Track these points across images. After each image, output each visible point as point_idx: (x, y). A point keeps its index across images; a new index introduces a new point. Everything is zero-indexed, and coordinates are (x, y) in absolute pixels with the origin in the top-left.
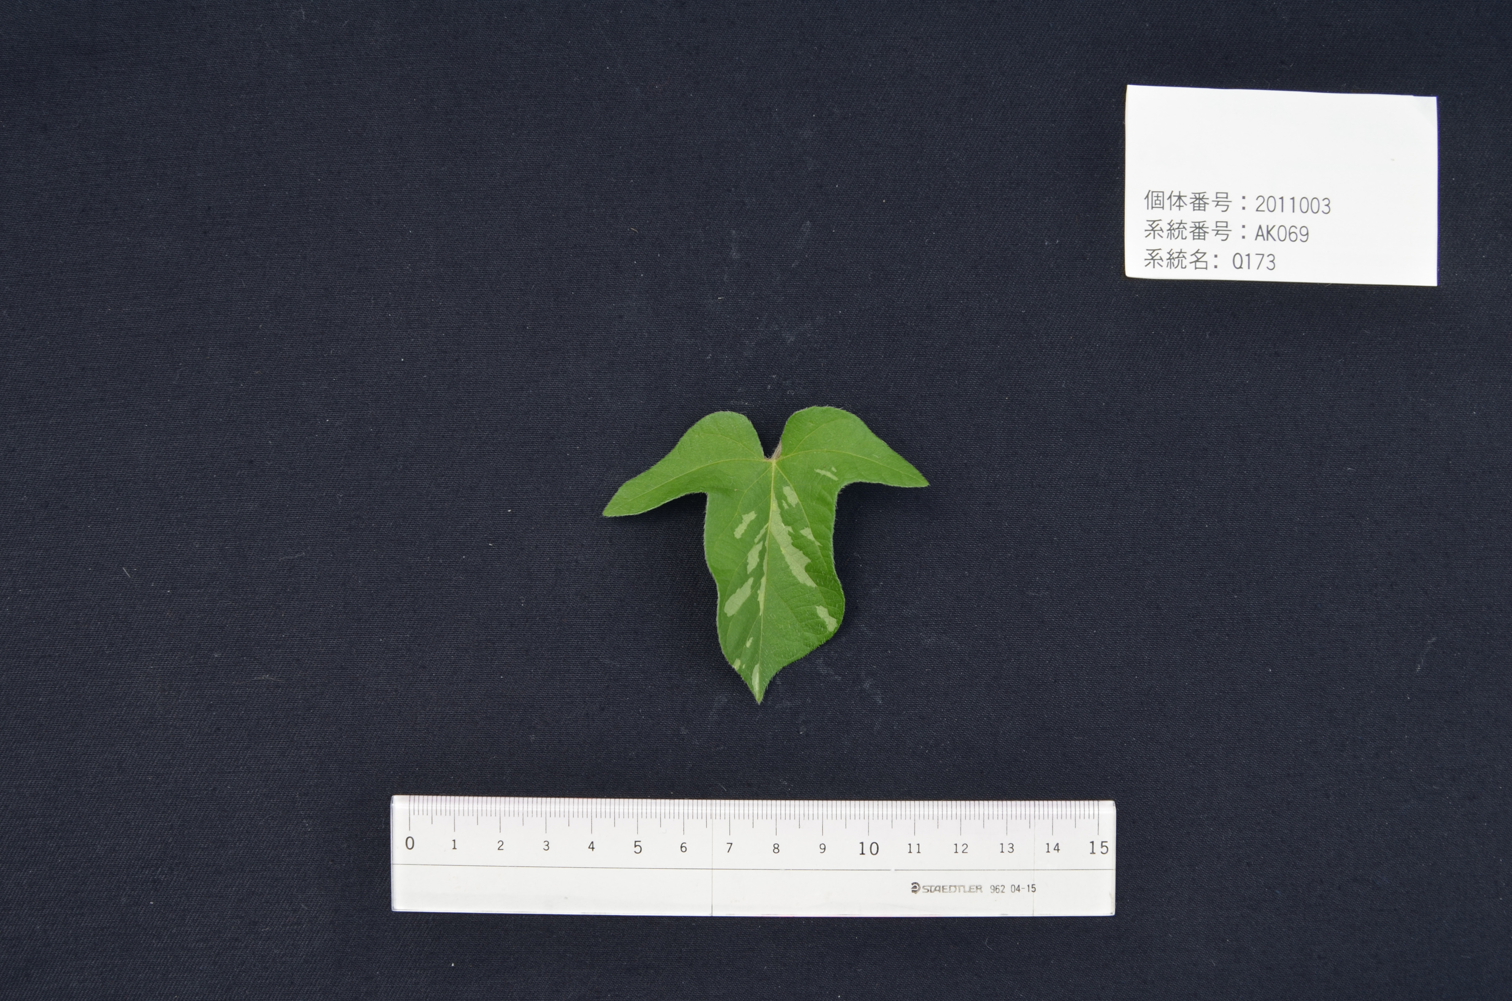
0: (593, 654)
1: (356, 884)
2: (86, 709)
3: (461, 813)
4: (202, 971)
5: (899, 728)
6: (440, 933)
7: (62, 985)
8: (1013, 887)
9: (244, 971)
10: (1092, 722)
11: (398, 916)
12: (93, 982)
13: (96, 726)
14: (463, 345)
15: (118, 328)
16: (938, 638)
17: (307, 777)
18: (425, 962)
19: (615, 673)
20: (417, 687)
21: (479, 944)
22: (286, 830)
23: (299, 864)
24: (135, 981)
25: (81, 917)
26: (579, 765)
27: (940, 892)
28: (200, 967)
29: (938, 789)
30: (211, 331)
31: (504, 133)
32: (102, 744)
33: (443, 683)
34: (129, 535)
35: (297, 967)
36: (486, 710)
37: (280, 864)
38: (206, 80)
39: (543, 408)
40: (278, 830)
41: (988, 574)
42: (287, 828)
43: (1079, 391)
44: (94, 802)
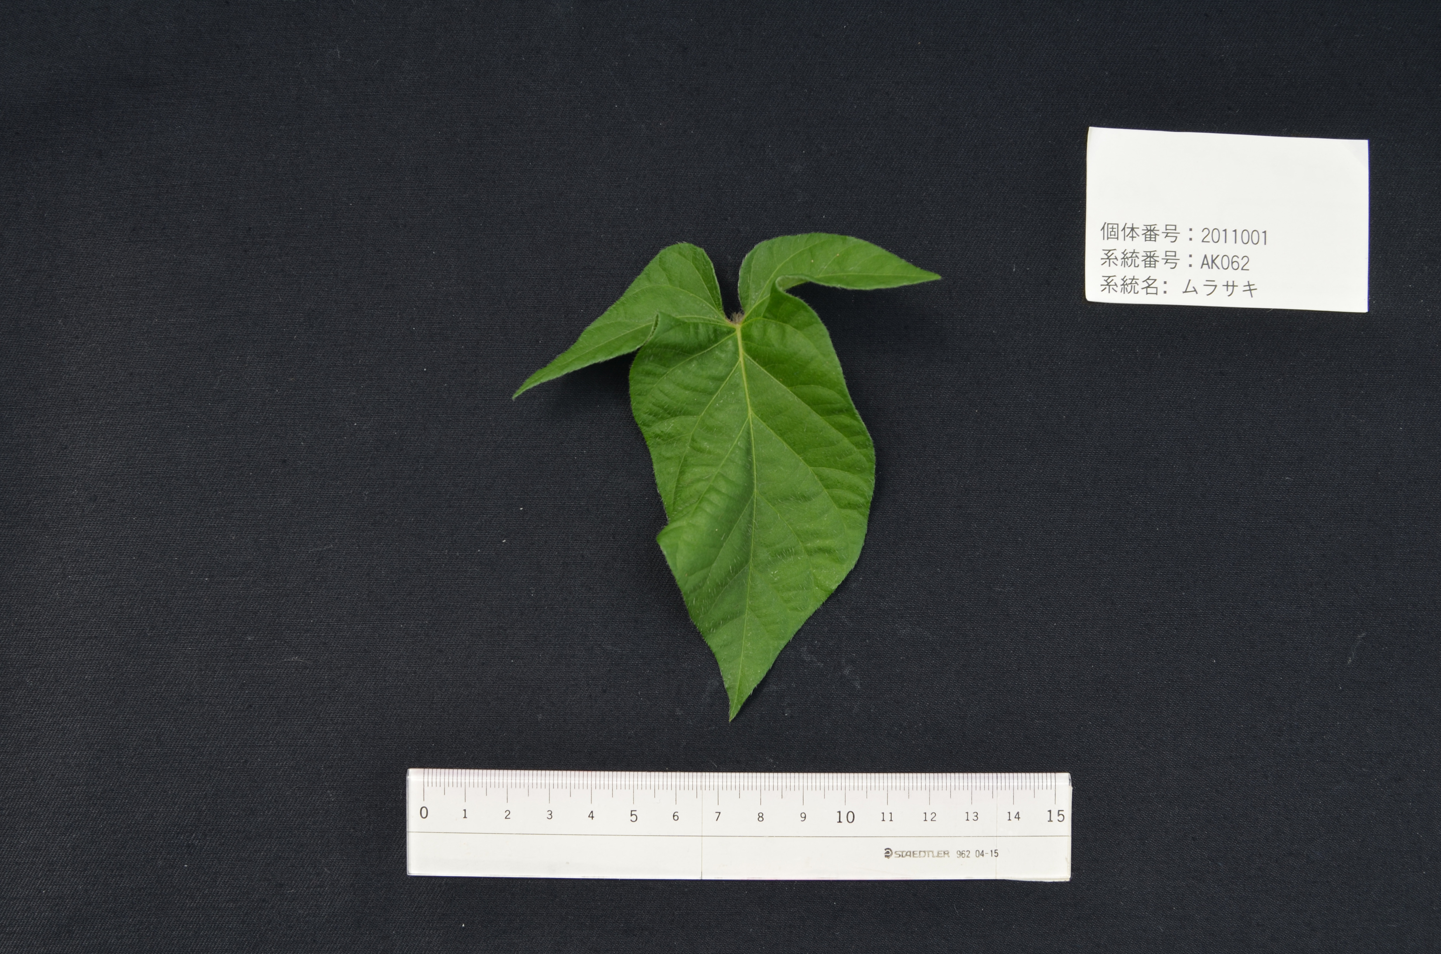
0: (596, 640)
1: (375, 850)
2: (128, 686)
4: (231, 929)
6: (452, 896)
7: (101, 941)
9: (270, 930)
11: (414, 880)
12: (130, 939)
13: (138, 702)
14: (481, 357)
15: (164, 338)
16: (912, 629)
17: (332, 751)
19: (616, 658)
21: (488, 907)
22: (311, 800)
23: (323, 832)
24: (169, 938)
25: (120, 878)
26: (582, 743)
28: (229, 925)
30: (249, 341)
31: (521, 164)
33: (458, 666)
34: (171, 527)
35: (319, 926)
36: (497, 691)
37: (305, 831)
38: (248, 112)
40: (304, 800)
41: (958, 571)
42: (312, 798)
43: (1042, 405)
44: (134, 772)
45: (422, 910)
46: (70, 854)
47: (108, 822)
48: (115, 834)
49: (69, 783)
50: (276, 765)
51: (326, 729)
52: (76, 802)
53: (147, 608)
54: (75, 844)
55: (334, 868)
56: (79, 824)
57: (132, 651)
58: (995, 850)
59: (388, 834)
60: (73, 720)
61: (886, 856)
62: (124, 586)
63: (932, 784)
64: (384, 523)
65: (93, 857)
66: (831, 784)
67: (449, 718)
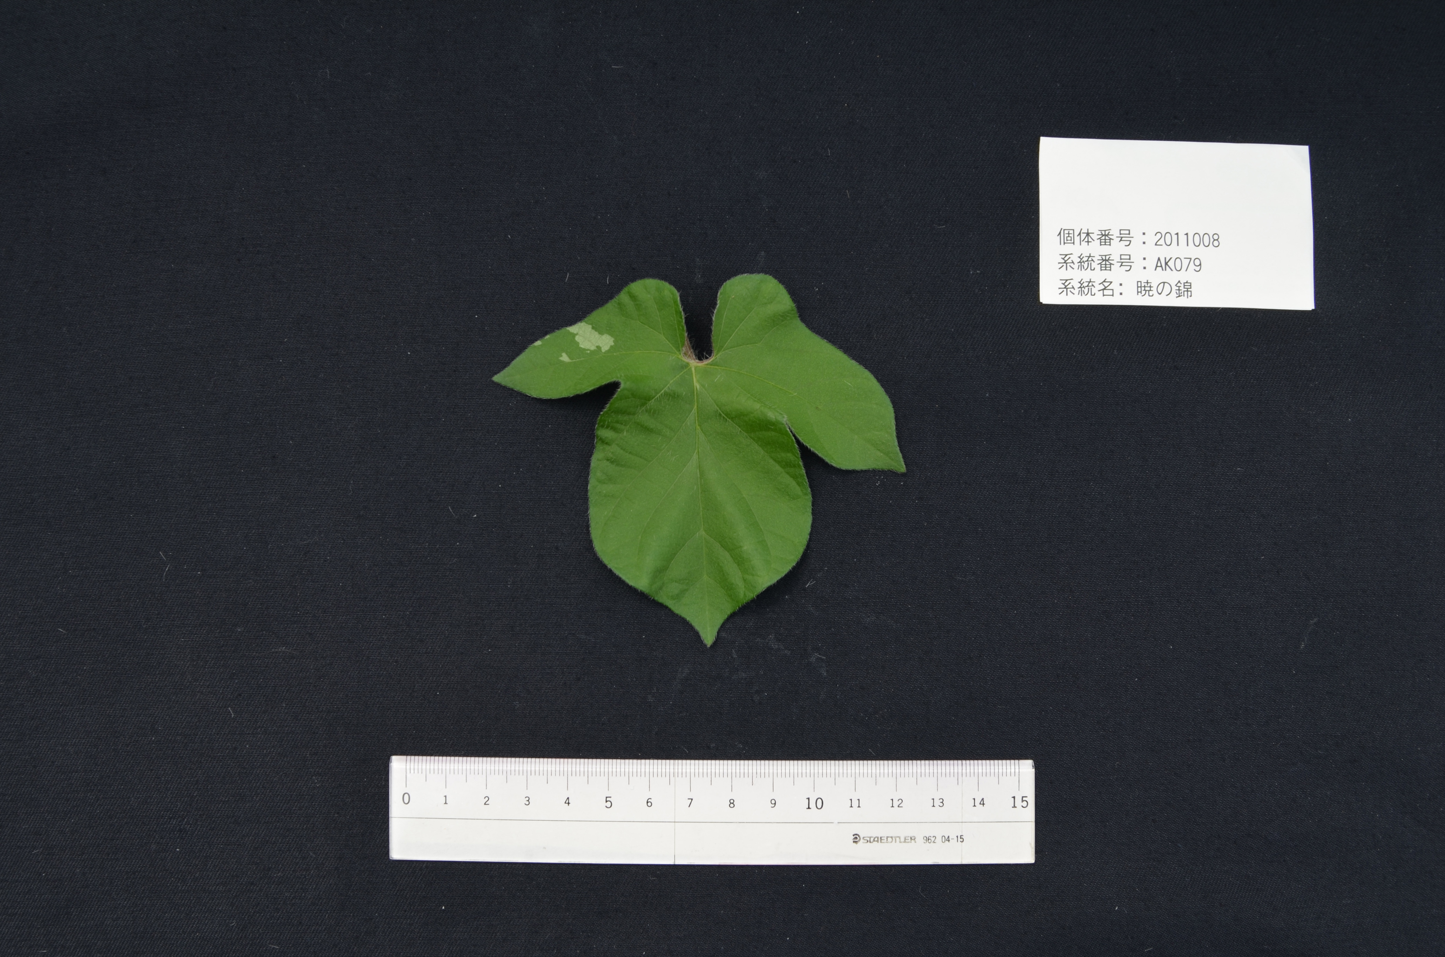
45: (404, 892)
46: (68, 839)
47: (104, 807)
48: (112, 819)
49: (68, 770)
50: (263, 752)
51: (312, 717)
52: (74, 788)
53: (143, 601)
54: (74, 828)
55: (319, 852)
56: (77, 810)
57: (128, 642)
58: (961, 836)
59: (371, 819)
60: (72, 709)
61: (854, 842)
62: (121, 580)
63: (898, 771)
64: (368, 518)
65: (90, 841)
66: (800, 771)
67: (429, 706)
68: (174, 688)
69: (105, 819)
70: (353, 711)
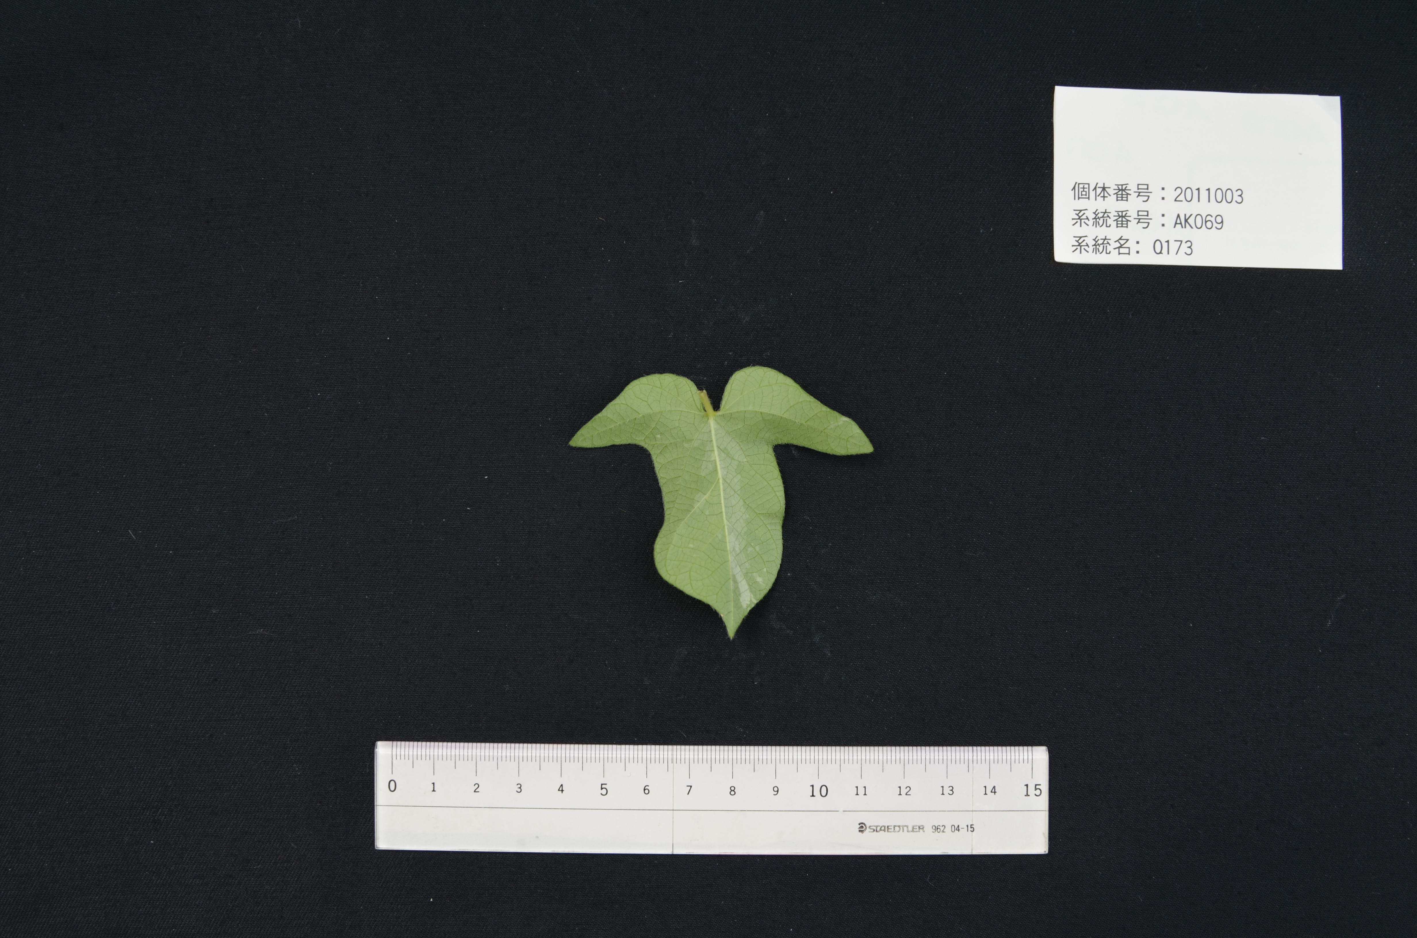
3: (440, 757)
5: (846, 679)
8: (953, 827)
10: (1026, 673)
18: (406, 897)
20: (400, 641)
27: (885, 831)
29: (883, 736)
32: (108, 694)
39: (517, 382)
68: (146, 673)
69: (74, 810)
70: (335, 695)
